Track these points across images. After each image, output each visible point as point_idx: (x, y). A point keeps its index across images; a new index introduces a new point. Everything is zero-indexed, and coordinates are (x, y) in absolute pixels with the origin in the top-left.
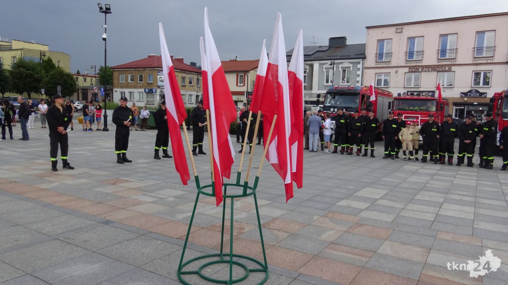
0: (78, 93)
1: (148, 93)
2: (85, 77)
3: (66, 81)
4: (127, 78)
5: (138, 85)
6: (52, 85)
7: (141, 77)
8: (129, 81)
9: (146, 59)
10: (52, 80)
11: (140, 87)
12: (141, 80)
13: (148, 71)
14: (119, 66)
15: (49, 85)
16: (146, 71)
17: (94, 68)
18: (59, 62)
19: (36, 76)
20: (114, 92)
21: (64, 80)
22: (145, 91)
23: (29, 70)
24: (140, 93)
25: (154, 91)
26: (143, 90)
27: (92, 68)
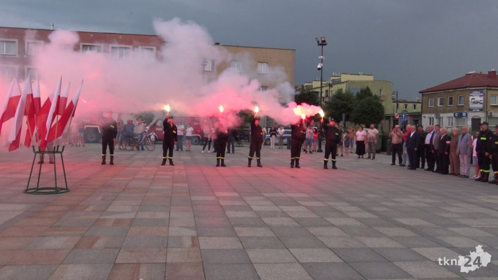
0: (390, 121)
1: (457, 117)
2: (415, 104)
3: (374, 109)
4: (436, 101)
5: (448, 109)
6: (360, 114)
7: (451, 99)
8: (439, 105)
9: (464, 77)
10: (361, 109)
11: (450, 112)
12: (451, 103)
13: (458, 92)
14: (429, 89)
15: (357, 114)
16: (457, 92)
17: (396, 93)
18: (381, 90)
19: (349, 106)
20: (423, 118)
21: (372, 109)
22: (455, 116)
23: (344, 100)
24: (449, 118)
25: (464, 114)
26: (452, 115)
27: (393, 94)
